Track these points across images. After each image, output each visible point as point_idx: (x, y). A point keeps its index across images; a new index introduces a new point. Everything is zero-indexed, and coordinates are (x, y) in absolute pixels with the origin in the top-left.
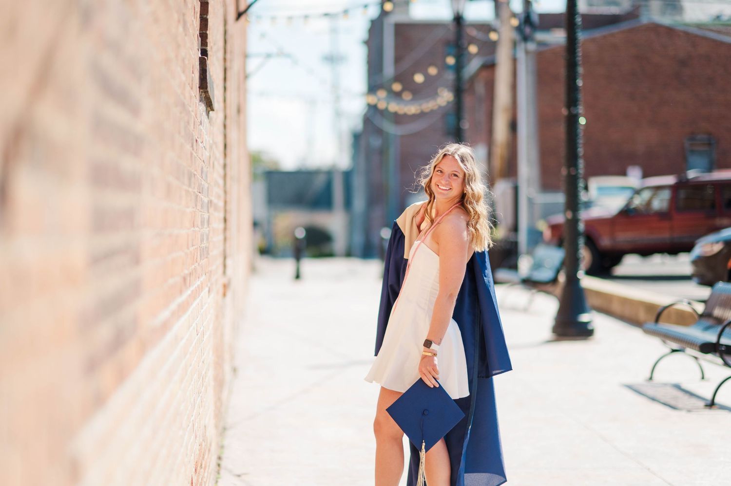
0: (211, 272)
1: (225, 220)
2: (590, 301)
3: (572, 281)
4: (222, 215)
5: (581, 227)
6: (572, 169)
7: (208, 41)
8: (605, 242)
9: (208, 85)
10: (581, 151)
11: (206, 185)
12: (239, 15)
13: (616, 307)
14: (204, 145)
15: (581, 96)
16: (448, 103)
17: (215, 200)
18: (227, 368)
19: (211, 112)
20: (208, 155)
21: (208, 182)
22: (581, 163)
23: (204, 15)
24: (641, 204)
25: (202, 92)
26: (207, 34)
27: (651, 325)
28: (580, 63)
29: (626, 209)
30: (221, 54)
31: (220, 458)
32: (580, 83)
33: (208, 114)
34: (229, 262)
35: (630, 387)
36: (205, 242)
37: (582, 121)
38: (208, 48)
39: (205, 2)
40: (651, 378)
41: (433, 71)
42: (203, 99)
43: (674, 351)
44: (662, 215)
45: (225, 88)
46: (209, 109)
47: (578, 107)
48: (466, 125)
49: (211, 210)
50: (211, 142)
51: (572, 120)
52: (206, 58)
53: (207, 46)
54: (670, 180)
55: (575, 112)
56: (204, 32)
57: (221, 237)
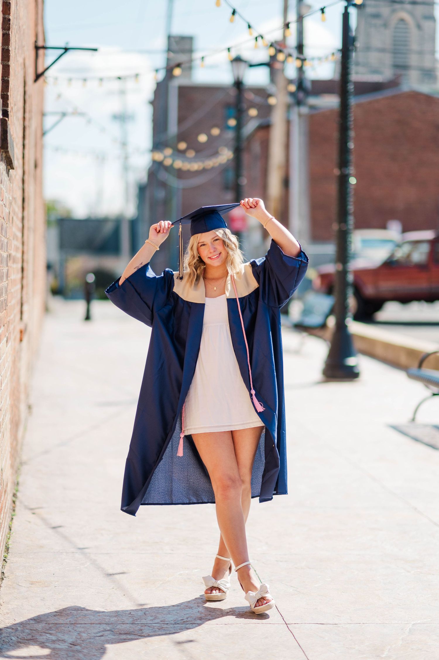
0: (9, 322)
1: (23, 269)
2: (357, 345)
3: (341, 327)
4: (19, 266)
5: (350, 278)
6: (342, 224)
7: (9, 102)
8: (369, 290)
9: (9, 145)
10: (351, 208)
11: (6, 240)
12: (38, 77)
13: (379, 351)
14: (4, 203)
15: (352, 158)
16: (228, 160)
17: (13, 253)
18: (23, 407)
19: (10, 170)
20: (8, 211)
21: (8, 237)
22: (351, 220)
23: (5, 77)
24: (402, 257)
25: (3, 152)
26: (8, 96)
27: (414, 370)
28: (352, 127)
29: (388, 261)
30: (20, 115)
31: (14, 495)
32: (351, 145)
33: (8, 172)
34: (25, 308)
35: (395, 428)
36: (4, 295)
37: (353, 181)
38: (9, 109)
39: (7, 65)
40: (413, 420)
41: (216, 132)
42: (4, 158)
43: (434, 395)
44: (421, 267)
45: (24, 146)
46: (9, 167)
47: (348, 167)
48: (244, 181)
49: (10, 264)
50: (11, 198)
51: (343, 180)
52: (7, 119)
53: (8, 107)
54: (428, 235)
55: (347, 172)
56: (5, 93)
57: (19, 286)
